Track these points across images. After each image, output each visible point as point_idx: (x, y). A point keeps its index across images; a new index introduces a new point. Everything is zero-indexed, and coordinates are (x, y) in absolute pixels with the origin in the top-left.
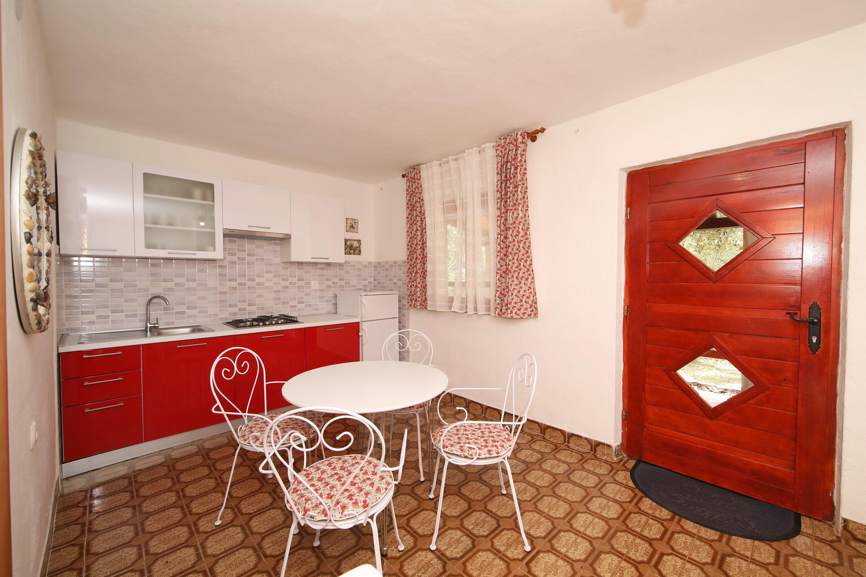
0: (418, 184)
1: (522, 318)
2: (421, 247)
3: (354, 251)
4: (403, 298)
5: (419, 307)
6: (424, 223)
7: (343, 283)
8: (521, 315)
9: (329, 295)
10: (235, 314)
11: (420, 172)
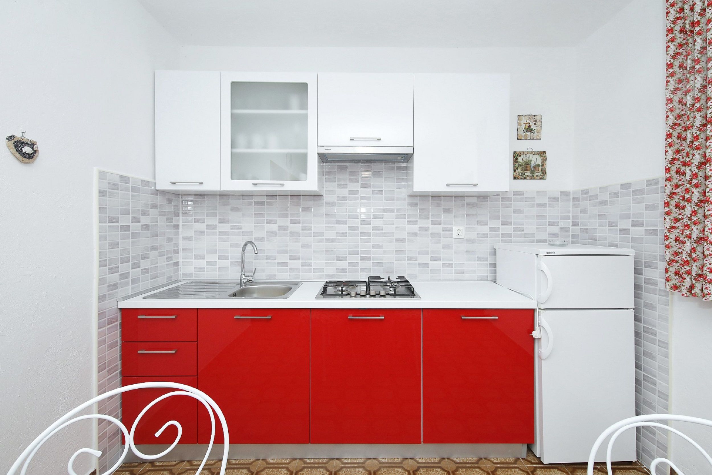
3: (532, 172)
4: (648, 265)
7: (509, 229)
9: (483, 248)
10: (344, 270)
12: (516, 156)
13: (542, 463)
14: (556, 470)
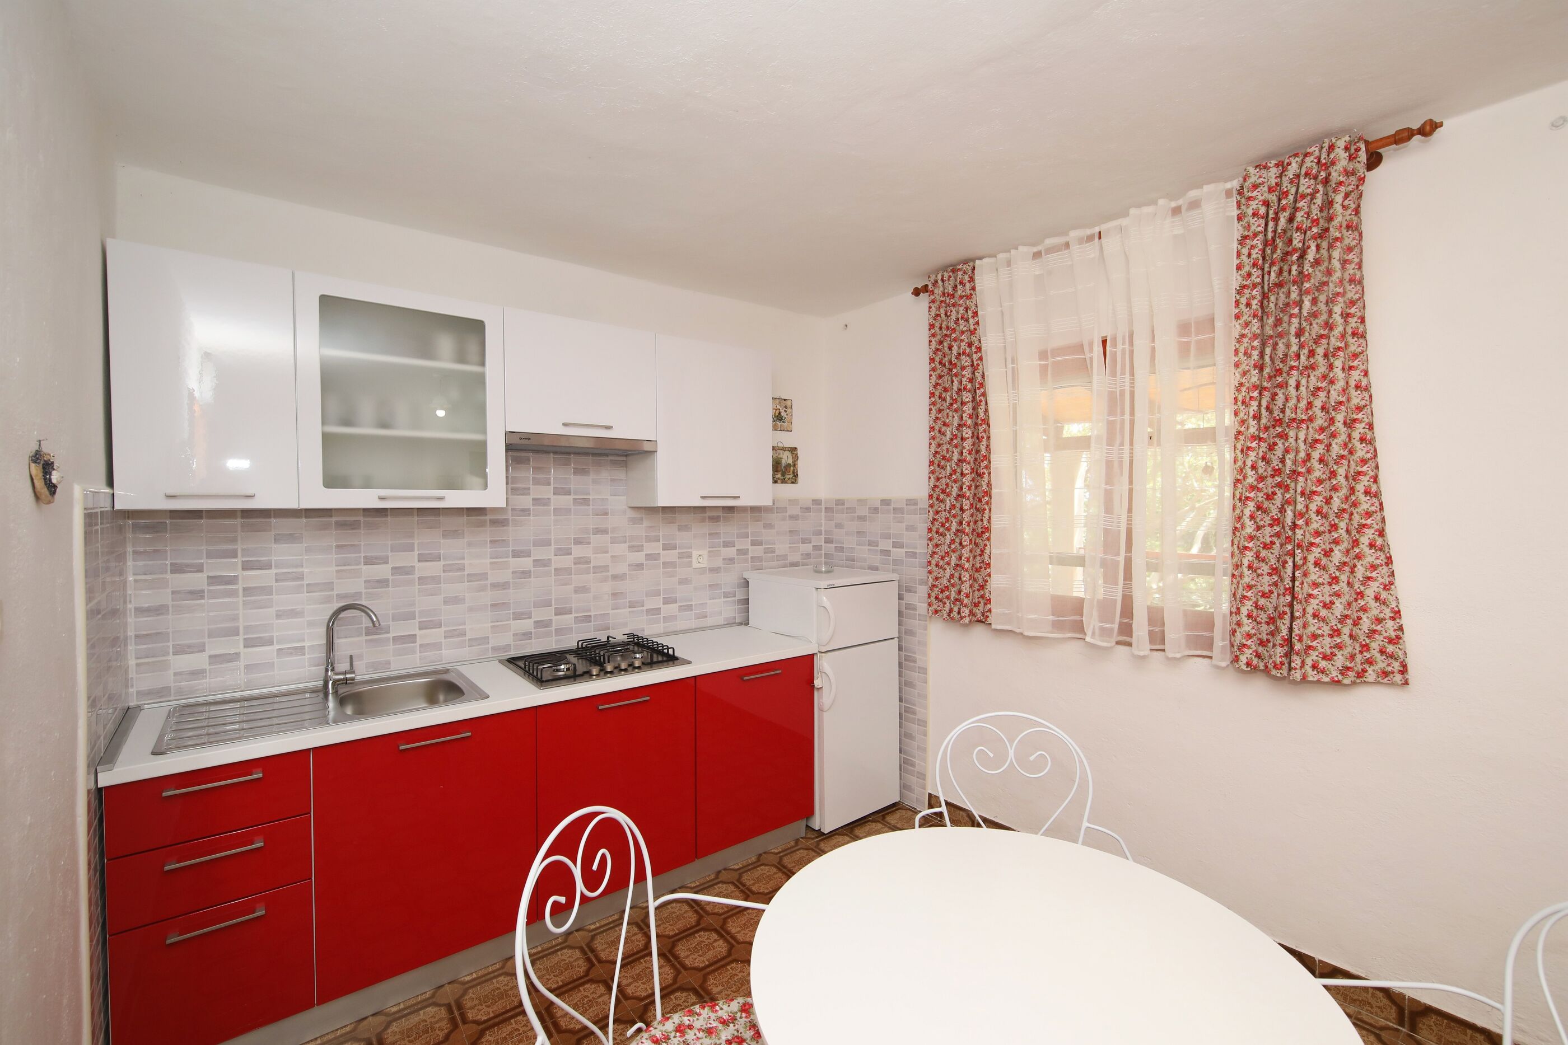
0: (967, 309)
1: (1339, 682)
2: (972, 469)
3: (783, 474)
4: (909, 590)
5: (967, 620)
6: (983, 406)
7: (758, 551)
8: (1335, 674)
10: (527, 635)
11: (972, 279)
13: (824, 834)
14: (837, 836)
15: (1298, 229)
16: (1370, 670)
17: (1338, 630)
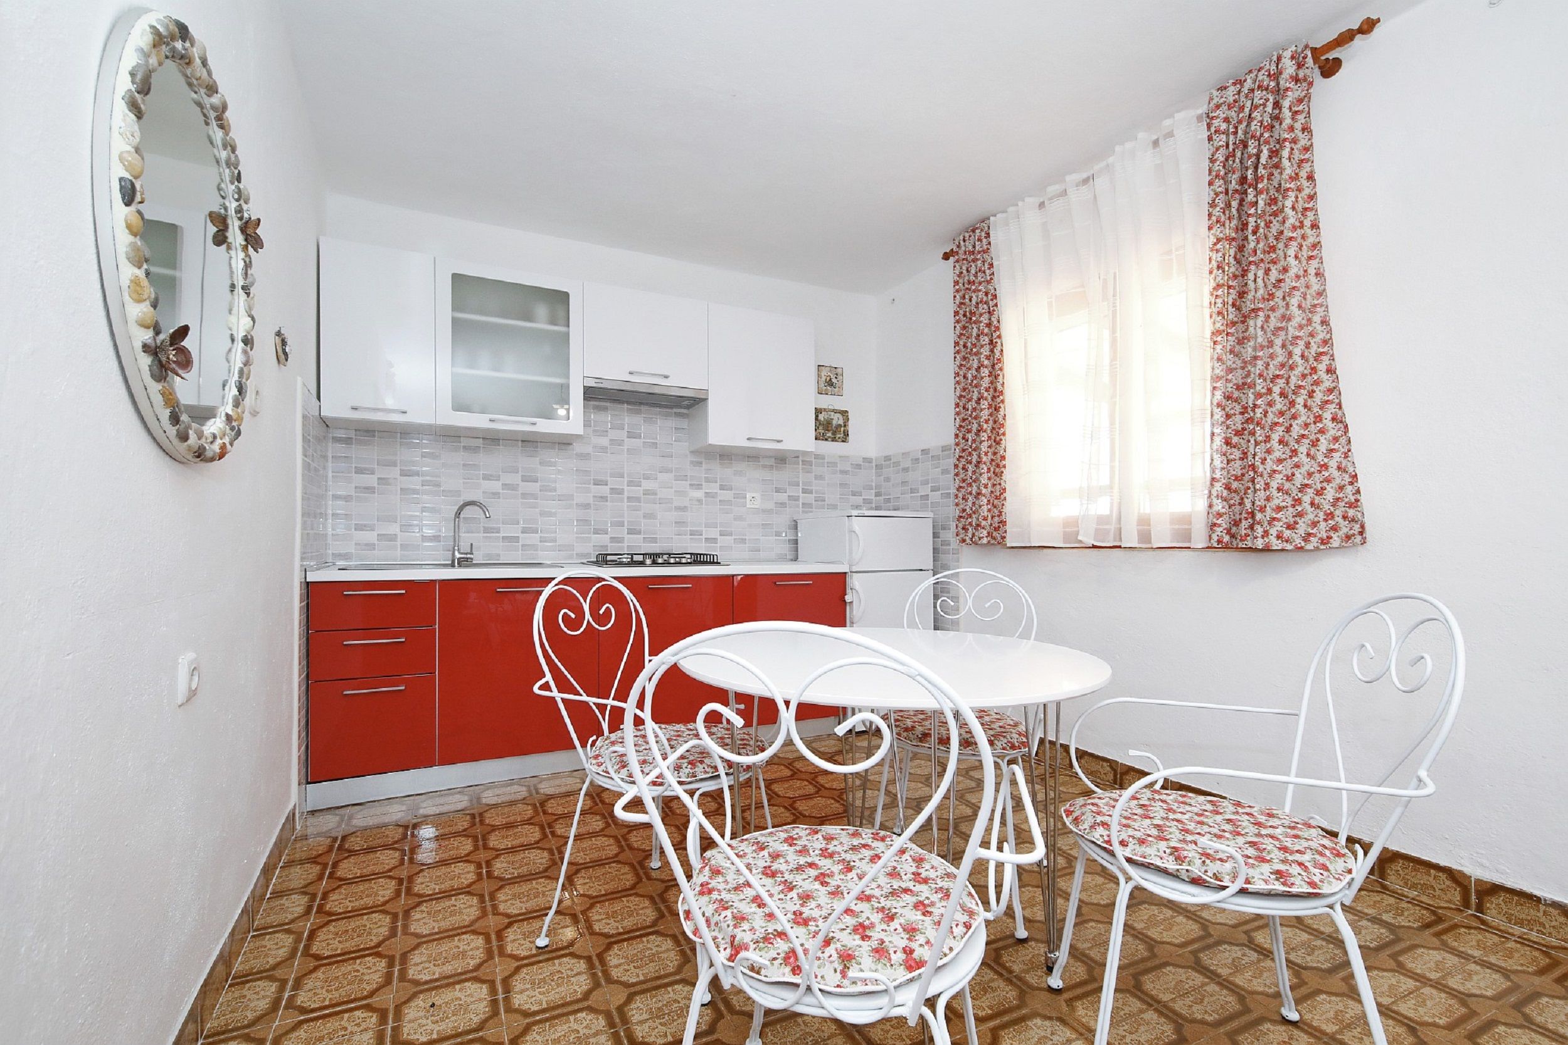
0: (984, 261)
1: (1302, 548)
2: (991, 404)
3: (834, 433)
4: (944, 528)
5: (984, 541)
6: (998, 347)
7: (810, 498)
8: (1299, 542)
9: (782, 521)
11: (988, 235)
12: (818, 411)
15: (1253, 137)
16: (1335, 536)
17: (1299, 499)
